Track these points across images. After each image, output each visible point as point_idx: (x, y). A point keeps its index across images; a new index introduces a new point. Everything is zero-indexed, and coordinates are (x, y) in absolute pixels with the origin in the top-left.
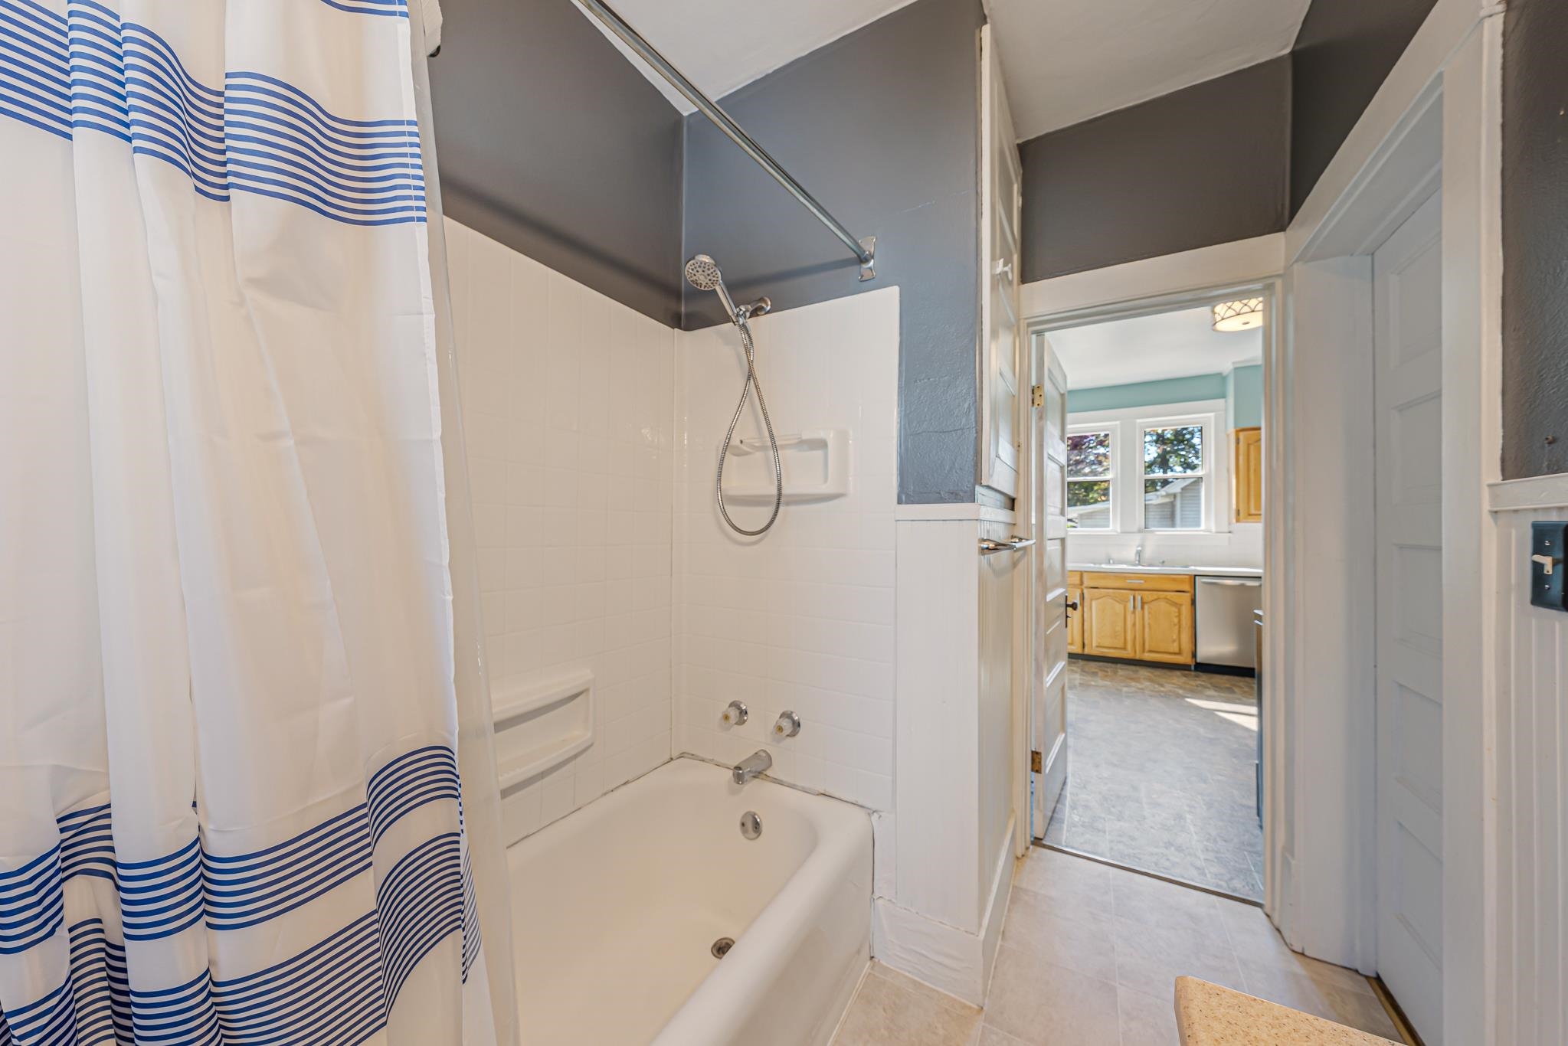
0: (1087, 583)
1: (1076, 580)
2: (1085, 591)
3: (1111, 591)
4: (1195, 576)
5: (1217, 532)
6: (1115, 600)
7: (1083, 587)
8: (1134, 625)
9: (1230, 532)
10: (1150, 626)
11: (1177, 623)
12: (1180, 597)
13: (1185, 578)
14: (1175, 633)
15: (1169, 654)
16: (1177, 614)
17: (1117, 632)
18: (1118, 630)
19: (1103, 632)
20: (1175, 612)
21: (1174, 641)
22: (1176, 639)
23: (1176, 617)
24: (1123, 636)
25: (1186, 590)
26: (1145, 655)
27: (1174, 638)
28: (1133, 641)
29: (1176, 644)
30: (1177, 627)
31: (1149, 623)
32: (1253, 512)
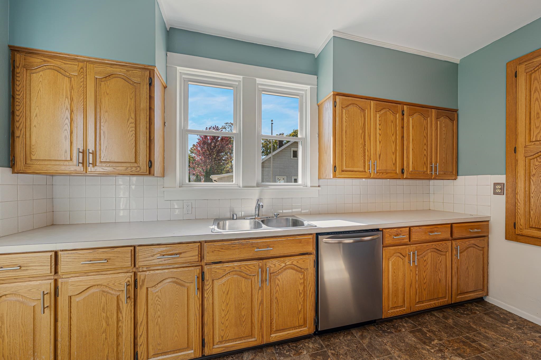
0: (209, 258)
1: (192, 255)
2: (206, 268)
3: (236, 264)
4: (318, 234)
5: (311, 187)
6: (241, 276)
7: (203, 263)
8: (262, 303)
9: (319, 186)
10: (277, 301)
11: (302, 290)
12: (305, 261)
13: (310, 238)
14: (300, 304)
15: (293, 329)
16: (302, 281)
17: (243, 317)
18: (244, 315)
19: (227, 320)
20: (300, 278)
21: (300, 312)
22: (301, 309)
23: (301, 284)
24: (250, 321)
25: (308, 252)
26: (272, 337)
27: (299, 309)
28: (261, 324)
29: (301, 315)
30: (302, 296)
31: (276, 298)
32: (344, 168)
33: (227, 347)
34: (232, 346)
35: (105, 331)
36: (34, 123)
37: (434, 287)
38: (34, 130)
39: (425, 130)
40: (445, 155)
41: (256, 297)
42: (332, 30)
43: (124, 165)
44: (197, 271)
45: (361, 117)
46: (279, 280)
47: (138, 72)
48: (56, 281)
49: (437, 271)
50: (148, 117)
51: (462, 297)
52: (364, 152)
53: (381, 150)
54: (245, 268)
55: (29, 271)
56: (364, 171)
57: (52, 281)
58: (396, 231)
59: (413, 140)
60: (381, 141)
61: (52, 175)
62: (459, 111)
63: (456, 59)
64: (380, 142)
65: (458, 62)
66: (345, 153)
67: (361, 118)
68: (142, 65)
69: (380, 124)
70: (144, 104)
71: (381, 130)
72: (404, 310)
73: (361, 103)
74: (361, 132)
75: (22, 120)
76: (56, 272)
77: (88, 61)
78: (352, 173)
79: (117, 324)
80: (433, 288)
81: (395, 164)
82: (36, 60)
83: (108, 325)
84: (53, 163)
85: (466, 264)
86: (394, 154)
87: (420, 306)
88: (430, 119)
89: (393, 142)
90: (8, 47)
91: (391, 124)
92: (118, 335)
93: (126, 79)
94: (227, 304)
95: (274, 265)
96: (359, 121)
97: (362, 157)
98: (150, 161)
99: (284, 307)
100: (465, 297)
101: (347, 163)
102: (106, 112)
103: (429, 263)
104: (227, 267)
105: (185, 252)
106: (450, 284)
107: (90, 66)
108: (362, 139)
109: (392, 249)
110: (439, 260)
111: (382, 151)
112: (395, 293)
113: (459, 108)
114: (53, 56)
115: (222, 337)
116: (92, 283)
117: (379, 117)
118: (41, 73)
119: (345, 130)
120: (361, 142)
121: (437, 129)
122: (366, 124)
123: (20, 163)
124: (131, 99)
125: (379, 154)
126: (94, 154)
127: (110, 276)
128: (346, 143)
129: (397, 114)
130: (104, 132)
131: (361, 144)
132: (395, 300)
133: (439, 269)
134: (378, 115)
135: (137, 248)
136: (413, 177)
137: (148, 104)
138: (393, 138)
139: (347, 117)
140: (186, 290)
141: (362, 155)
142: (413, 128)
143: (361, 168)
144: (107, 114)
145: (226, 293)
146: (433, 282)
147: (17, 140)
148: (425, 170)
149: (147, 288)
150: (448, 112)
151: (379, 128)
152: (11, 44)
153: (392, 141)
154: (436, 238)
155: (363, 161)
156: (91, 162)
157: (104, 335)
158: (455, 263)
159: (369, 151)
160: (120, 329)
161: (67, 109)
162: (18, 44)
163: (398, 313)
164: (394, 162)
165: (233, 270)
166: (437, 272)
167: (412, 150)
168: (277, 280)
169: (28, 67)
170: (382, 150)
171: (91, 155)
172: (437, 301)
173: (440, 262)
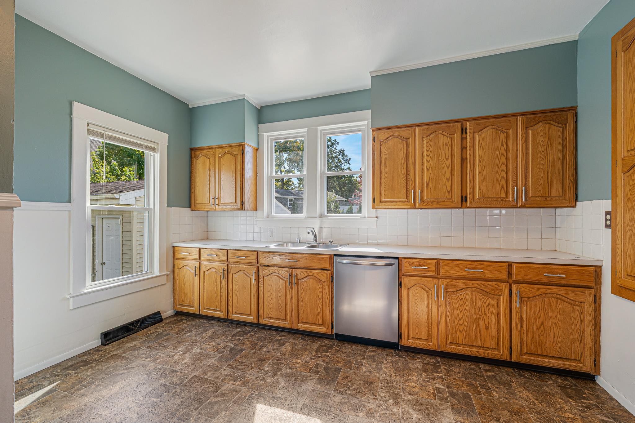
0: (261, 262)
1: (253, 259)
2: (260, 268)
3: (276, 268)
4: (333, 256)
5: (368, 217)
6: (279, 277)
7: (259, 265)
8: (292, 298)
9: (376, 217)
10: (302, 300)
11: (321, 297)
12: (323, 275)
13: (327, 258)
14: (319, 307)
15: (315, 325)
16: (321, 290)
17: (280, 305)
18: (281, 304)
19: (271, 304)
20: (319, 288)
21: (319, 313)
22: (320, 311)
23: (320, 292)
24: (284, 309)
25: (327, 268)
26: (299, 326)
27: (319, 311)
28: (291, 313)
29: (320, 316)
30: (321, 301)
31: (302, 298)
32: (383, 200)
33: (271, 322)
34: (274, 323)
35: (216, 293)
36: (197, 185)
37: (476, 333)
38: (197, 188)
39: (502, 145)
40: (544, 174)
41: (289, 294)
42: (369, 73)
43: (231, 204)
44: (255, 269)
45: (404, 146)
46: (303, 285)
47: (236, 148)
48: (200, 262)
49: (481, 314)
50: (241, 175)
51: (531, 359)
52: (407, 182)
53: (429, 178)
54: (281, 272)
55: (192, 256)
56: (407, 202)
57: (199, 262)
58: (419, 262)
59: (480, 161)
60: (430, 168)
61: (208, 211)
62: (578, 108)
63: (572, 35)
64: (428, 170)
65: (577, 38)
66: (384, 185)
67: (402, 148)
68: (239, 143)
69: (429, 150)
70: (239, 167)
71: (430, 157)
72: (429, 345)
73: (404, 133)
74: (403, 162)
75: (194, 184)
76: (200, 259)
77: (216, 148)
78: (393, 203)
79: (221, 291)
80: (474, 334)
81: (451, 191)
82: (198, 153)
83: (217, 289)
84: (204, 205)
85: (539, 318)
86: (449, 181)
87: (455, 348)
88: (512, 131)
89: (448, 168)
90: (189, 149)
91: (444, 147)
92: (221, 297)
93: (231, 154)
94: (271, 294)
95: (300, 273)
96: (400, 151)
97: (404, 187)
98: (242, 201)
99: (307, 306)
100: (540, 361)
101: (386, 194)
102: (223, 174)
103: (468, 303)
104: (271, 269)
105: (249, 256)
106: (507, 337)
107: (217, 150)
108: (404, 168)
109: (412, 279)
110: (485, 303)
111: (431, 179)
112: (416, 324)
113: (578, 105)
114: (204, 149)
115: (268, 314)
116: (211, 266)
117: (427, 143)
118: (200, 159)
119: (384, 163)
120: (403, 172)
121: (526, 141)
122: (410, 153)
123: (193, 206)
124: (233, 165)
125: (427, 182)
126: (219, 199)
127: (218, 264)
128: (385, 175)
129: (454, 134)
130: (222, 186)
131: (403, 174)
132: (417, 331)
133: (485, 314)
134: (425, 140)
135: (229, 251)
136: (482, 206)
137: (241, 166)
138: (448, 163)
139: (386, 150)
140: (250, 279)
141: (405, 185)
142: (480, 146)
143: (403, 198)
144: (223, 176)
145: (270, 286)
146: (475, 327)
147: (192, 194)
148: (503, 195)
149: (233, 274)
150: (553, 114)
151: (427, 154)
152: (190, 147)
153: (446, 166)
154: (481, 277)
155: (405, 191)
156: (217, 203)
157: (215, 294)
158: (517, 312)
159: (413, 180)
160: (222, 294)
161: (208, 176)
162: (193, 146)
163: (421, 345)
164: (449, 189)
165: (274, 272)
166: (481, 316)
167: (479, 173)
168: (302, 285)
169: (195, 157)
170: (431, 177)
171: (217, 200)
172: (483, 351)
173: (488, 306)
